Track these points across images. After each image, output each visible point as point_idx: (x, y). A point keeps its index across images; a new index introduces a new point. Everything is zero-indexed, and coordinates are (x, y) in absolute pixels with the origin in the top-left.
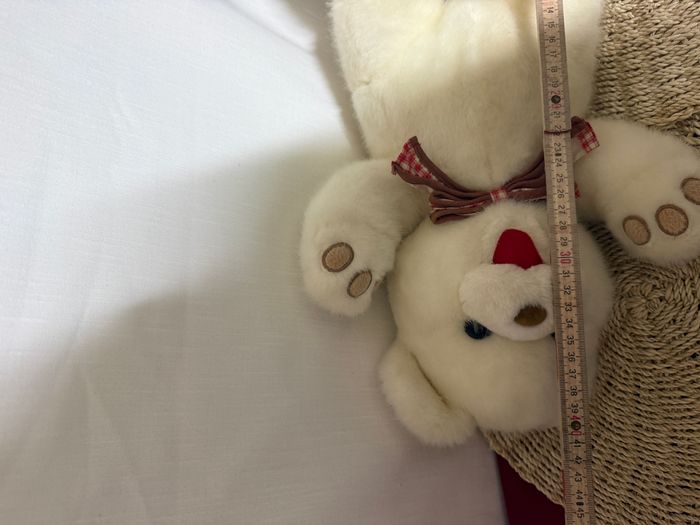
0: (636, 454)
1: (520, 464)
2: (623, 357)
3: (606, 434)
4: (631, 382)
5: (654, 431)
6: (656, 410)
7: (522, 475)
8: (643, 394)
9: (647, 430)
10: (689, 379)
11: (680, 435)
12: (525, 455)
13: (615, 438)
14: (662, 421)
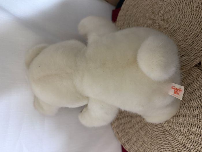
0: (150, 150)
1: (126, 147)
2: (149, 128)
3: (144, 144)
4: (151, 134)
5: (154, 146)
6: (155, 141)
7: (126, 149)
8: (152, 137)
9: (153, 145)
10: (162, 137)
11: (159, 148)
12: (127, 145)
13: (146, 146)
14: (156, 144)
